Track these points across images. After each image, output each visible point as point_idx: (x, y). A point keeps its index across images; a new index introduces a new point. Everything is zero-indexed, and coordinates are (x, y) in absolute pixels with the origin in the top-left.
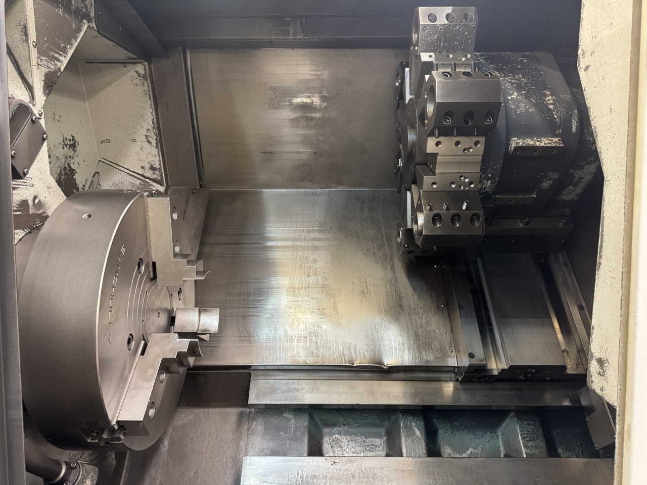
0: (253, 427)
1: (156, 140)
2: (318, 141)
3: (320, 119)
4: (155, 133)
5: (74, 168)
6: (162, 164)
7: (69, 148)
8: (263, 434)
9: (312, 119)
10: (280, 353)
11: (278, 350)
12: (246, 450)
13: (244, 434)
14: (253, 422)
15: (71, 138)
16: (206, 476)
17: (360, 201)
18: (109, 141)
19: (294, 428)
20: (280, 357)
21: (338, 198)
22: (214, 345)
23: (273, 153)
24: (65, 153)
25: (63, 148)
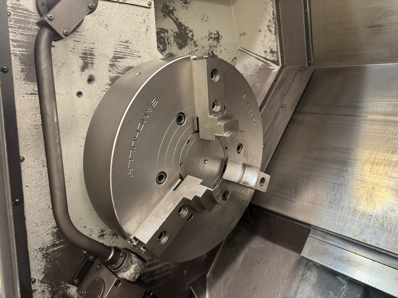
0: (307, 275)
1: (275, 28)
4: (274, 23)
5: (216, 55)
6: (279, 48)
7: (214, 40)
8: (314, 285)
10: (339, 222)
11: (337, 218)
12: (296, 291)
13: (298, 278)
14: (308, 271)
15: (216, 33)
16: (260, 295)
18: (244, 34)
19: (344, 294)
20: (338, 226)
22: (283, 197)
23: (382, 26)
24: (210, 44)
25: (209, 40)
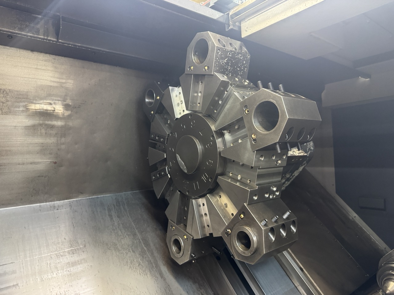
2: (58, 149)
3: (62, 127)
9: (52, 127)
17: (106, 208)
21: (81, 208)
